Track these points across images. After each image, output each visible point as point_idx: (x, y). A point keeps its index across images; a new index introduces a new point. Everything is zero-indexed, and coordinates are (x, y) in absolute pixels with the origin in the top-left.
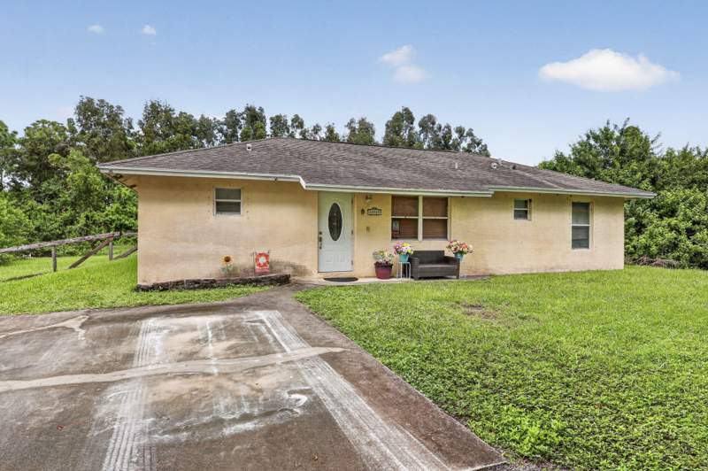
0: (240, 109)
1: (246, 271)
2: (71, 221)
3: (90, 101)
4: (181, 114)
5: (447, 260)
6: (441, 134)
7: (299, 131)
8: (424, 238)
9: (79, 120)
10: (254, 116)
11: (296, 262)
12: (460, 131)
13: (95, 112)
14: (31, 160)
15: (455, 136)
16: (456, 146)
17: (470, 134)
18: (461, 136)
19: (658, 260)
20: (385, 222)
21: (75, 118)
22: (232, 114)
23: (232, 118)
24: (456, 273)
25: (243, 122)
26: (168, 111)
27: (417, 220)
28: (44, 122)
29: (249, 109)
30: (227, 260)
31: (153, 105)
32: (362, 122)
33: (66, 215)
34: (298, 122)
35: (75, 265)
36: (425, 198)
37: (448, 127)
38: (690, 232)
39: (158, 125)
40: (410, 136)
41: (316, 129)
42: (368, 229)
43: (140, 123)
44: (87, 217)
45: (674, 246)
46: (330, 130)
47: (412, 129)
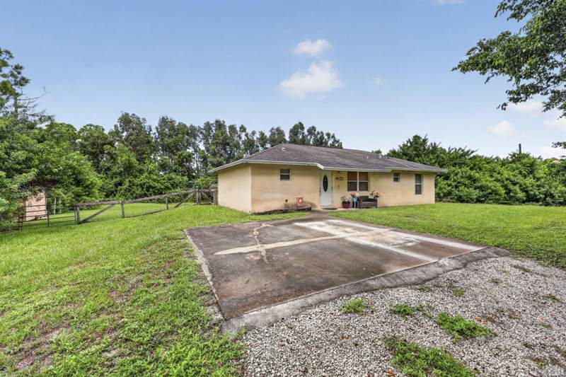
0: (212, 121)
1: (292, 206)
2: (120, 184)
3: (127, 114)
4: (179, 123)
5: (371, 200)
6: (319, 136)
7: (244, 133)
8: (360, 190)
9: (121, 126)
10: (220, 125)
11: (312, 201)
12: (328, 135)
13: (130, 122)
14: (93, 149)
15: (326, 137)
16: (326, 143)
17: (333, 137)
18: (329, 138)
19: (445, 199)
20: (345, 183)
21: (118, 124)
22: (208, 124)
23: (208, 126)
24: (376, 206)
25: (213, 128)
26: (172, 122)
27: (356, 183)
28: (91, 125)
29: (217, 121)
30: (287, 201)
31: (163, 118)
32: (278, 129)
33: (118, 179)
34: (243, 129)
35: (177, 207)
36: (360, 173)
37: (322, 133)
38: (456, 187)
39: (167, 130)
40: (303, 137)
41: (254, 133)
42: (339, 186)
43: (157, 128)
44: (130, 181)
45: (449, 193)
46: (262, 134)
47: (303, 133)
